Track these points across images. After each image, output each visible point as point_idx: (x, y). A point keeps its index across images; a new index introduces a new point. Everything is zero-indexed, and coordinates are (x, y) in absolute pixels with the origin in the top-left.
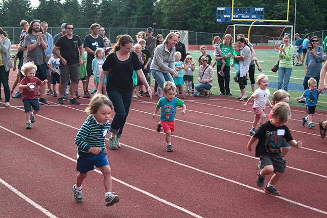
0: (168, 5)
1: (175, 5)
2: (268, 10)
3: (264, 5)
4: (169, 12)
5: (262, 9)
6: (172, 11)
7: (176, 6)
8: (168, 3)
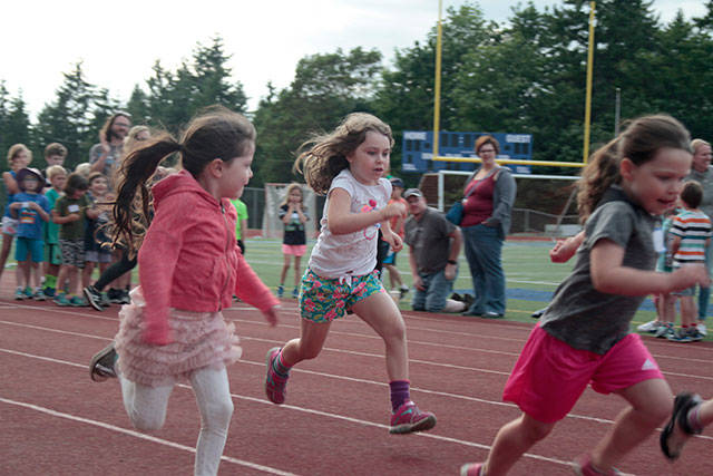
0: (274, 127)
1: (293, 127)
2: (545, 144)
3: (535, 129)
4: (277, 145)
5: (525, 139)
6: (286, 142)
7: (297, 131)
8: (276, 121)
